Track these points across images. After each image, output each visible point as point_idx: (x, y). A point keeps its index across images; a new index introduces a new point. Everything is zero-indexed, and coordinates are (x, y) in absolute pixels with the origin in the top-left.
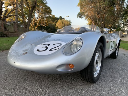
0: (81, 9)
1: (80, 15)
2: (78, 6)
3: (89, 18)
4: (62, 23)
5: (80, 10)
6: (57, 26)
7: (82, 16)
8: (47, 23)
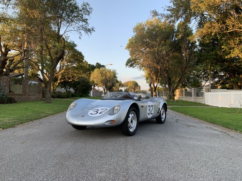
0: (132, 53)
1: (131, 63)
2: (126, 49)
3: (146, 67)
4: (100, 74)
6: (92, 79)
7: (134, 64)
8: (75, 77)
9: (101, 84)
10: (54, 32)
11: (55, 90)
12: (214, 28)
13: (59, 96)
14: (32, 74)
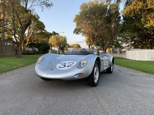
0: (78, 24)
1: (77, 31)
2: (74, 21)
3: (87, 34)
4: (56, 39)
5: (77, 26)
6: (50, 42)
7: (79, 32)
8: (39, 40)
9: (56, 46)
10: (23, 7)
11: (25, 49)
12: (138, 6)
13: (28, 53)
14: (8, 38)
